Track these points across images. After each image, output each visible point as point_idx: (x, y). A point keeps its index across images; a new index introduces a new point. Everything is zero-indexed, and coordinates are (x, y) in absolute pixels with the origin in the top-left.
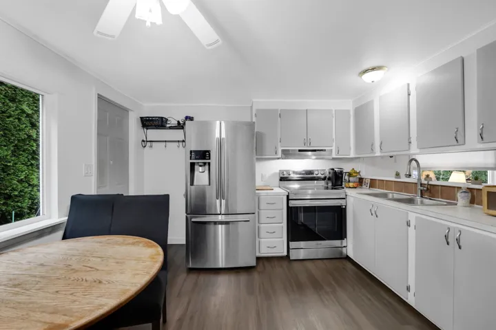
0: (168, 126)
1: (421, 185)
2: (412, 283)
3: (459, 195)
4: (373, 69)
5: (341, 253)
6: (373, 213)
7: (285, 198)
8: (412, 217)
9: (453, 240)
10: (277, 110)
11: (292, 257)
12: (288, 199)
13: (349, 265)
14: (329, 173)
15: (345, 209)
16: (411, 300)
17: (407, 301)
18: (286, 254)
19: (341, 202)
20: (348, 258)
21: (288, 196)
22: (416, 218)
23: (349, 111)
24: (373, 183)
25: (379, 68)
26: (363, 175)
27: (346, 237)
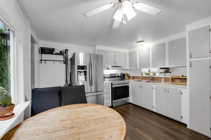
0: (54, 53)
1: (151, 77)
2: (154, 105)
3: (162, 79)
4: (141, 42)
5: (127, 102)
6: (141, 86)
7: (111, 84)
8: (154, 86)
9: (167, 91)
10: (105, 50)
11: (114, 106)
12: (112, 85)
13: (131, 105)
14: (121, 75)
15: (129, 87)
16: (154, 110)
17: (153, 111)
18: (111, 105)
19: (127, 85)
20: (130, 103)
21: (112, 84)
22: (156, 86)
23: (127, 53)
24: (134, 78)
25: (143, 41)
26: (130, 75)
27: (129, 96)
